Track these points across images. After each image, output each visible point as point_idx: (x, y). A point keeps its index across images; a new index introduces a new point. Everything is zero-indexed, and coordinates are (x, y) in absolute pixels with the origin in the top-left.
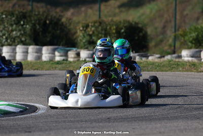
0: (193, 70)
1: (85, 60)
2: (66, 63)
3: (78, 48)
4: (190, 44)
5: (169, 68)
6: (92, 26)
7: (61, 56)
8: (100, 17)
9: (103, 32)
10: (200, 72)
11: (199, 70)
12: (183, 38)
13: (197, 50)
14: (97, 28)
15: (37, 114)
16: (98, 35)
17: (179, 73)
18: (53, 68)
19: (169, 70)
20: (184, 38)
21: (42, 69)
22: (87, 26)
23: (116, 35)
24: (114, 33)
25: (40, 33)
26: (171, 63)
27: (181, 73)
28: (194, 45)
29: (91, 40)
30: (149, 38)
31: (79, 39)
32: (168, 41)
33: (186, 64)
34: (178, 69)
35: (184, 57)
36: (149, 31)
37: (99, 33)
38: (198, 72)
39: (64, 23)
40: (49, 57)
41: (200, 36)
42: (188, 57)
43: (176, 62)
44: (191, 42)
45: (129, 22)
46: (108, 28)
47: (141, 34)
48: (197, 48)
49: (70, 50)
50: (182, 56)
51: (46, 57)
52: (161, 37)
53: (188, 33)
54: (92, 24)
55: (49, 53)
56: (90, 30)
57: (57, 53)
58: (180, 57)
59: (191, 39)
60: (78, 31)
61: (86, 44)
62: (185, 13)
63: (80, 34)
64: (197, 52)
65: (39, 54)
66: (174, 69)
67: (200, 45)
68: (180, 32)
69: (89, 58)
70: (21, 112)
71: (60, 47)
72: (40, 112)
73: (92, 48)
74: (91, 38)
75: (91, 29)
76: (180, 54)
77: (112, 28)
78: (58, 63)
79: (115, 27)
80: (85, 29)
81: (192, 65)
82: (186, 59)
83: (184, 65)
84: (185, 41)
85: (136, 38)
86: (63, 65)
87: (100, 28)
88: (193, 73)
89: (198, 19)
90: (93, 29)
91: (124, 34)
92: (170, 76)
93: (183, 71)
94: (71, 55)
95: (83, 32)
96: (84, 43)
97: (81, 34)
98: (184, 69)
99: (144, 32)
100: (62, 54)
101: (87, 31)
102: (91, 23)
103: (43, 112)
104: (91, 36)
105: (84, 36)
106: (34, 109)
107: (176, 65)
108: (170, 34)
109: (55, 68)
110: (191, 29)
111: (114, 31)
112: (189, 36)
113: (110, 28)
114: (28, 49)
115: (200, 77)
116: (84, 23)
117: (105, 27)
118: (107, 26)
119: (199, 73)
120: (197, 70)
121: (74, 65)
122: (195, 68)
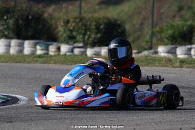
0: (169, 65)
1: (65, 55)
2: (47, 57)
3: (59, 42)
4: (166, 41)
5: (146, 63)
6: (73, 22)
7: (42, 50)
8: (80, 13)
9: (84, 28)
10: (176, 67)
11: (175, 65)
14: (77, 23)
15: (18, 105)
16: (78, 31)
17: (156, 68)
18: (34, 61)
19: (146, 65)
20: (161, 34)
21: (24, 62)
22: (68, 22)
23: (95, 31)
24: (94, 29)
25: (23, 28)
26: (148, 58)
27: (158, 68)
28: (170, 42)
29: (72, 35)
30: (127, 34)
31: (60, 34)
32: (145, 37)
33: (163, 60)
34: (154, 64)
35: (160, 53)
36: (128, 27)
37: (79, 28)
38: (174, 67)
40: (31, 50)
42: (164, 53)
43: (152, 57)
44: (167, 39)
45: (108, 18)
46: (88, 23)
47: (120, 30)
48: (173, 45)
49: (51, 45)
51: (27, 51)
52: (139, 33)
53: (165, 30)
54: (73, 20)
55: (31, 47)
56: (71, 26)
57: (38, 47)
58: (156, 53)
59: (167, 36)
60: (59, 26)
61: (67, 38)
62: (162, 10)
63: (61, 30)
64: (173, 48)
65: (21, 48)
66: (150, 65)
67: (176, 42)
68: (157, 29)
69: (69, 52)
70: (3, 102)
71: (42, 41)
72: (21, 103)
73: (72, 42)
74: (72, 33)
76: (156, 50)
77: (92, 24)
78: (40, 56)
79: (94, 23)
80: (65, 24)
81: (168, 60)
82: (163, 55)
83: (160, 60)
84: (162, 38)
85: (115, 34)
86: (45, 59)
87: (80, 23)
88: (169, 68)
89: (174, 17)
90: (74, 24)
91: (104, 30)
92: (146, 70)
93: (159, 66)
94: (52, 49)
95: (64, 27)
96: (64, 38)
98: (160, 65)
99: (122, 28)
100: (43, 48)
101: (68, 26)
102: (72, 18)
103: (24, 103)
104: (71, 31)
105: (65, 32)
106: (16, 100)
107: (152, 60)
108: (147, 30)
109: (37, 61)
110: (167, 26)
111: (94, 27)
112: (166, 33)
113: (90, 24)
114: (10, 42)
115: (176, 72)
116: (66, 19)
117: (85, 23)
118: (87, 21)
119: (175, 69)
120: (173, 65)
121: (55, 58)
122: (171, 63)
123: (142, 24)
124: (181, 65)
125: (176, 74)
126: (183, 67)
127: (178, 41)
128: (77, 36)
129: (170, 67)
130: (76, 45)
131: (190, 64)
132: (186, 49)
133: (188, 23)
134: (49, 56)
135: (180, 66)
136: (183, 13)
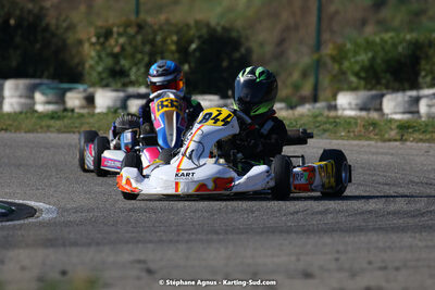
0: (372, 135)
2: (71, 118)
4: (353, 79)
7: (48, 103)
8: (138, 13)
9: (147, 48)
10: (390, 140)
11: (387, 136)
12: (336, 67)
13: (374, 92)
14: (132, 38)
15: (39, 219)
16: (133, 56)
17: (340, 141)
18: (41, 127)
20: (341, 64)
21: (18, 129)
22: (108, 34)
23: (176, 56)
24: (172, 52)
27: (345, 142)
28: (362, 83)
29: (118, 68)
31: (87, 66)
32: (290, 74)
33: (356, 123)
34: (336, 132)
35: (344, 109)
37: (136, 50)
38: (385, 141)
39: (53, 27)
40: (22, 105)
41: (379, 61)
42: (351, 109)
43: (328, 117)
44: (357, 75)
45: (208, 25)
46: (159, 38)
47: (237, 55)
48: (370, 90)
49: (70, 90)
50: (339, 107)
51: (11, 105)
53: (350, 55)
54: (121, 30)
55: (21, 96)
56: (114, 45)
57: (38, 97)
58: (335, 108)
59: (357, 68)
60: (86, 46)
61: (104, 75)
63: (90, 53)
64: (373, 97)
66: (327, 134)
67: (378, 83)
68: (328, 50)
71: (45, 81)
72: (44, 217)
73: (119, 85)
74: (117, 62)
75: (117, 42)
76: (333, 103)
77: (169, 41)
79: (175, 38)
80: (102, 40)
81: (370, 124)
83: (349, 123)
84: (343, 73)
85: (225, 64)
86: (66, 121)
87: (139, 38)
88: (373, 143)
89: (364, 23)
90: (122, 40)
91: (197, 54)
93: (349, 138)
94: (74, 100)
95: (98, 47)
96: (100, 73)
97: (93, 54)
98: (352, 134)
99: (243, 50)
100: (51, 97)
101: (107, 44)
102: (119, 26)
103: (52, 216)
104: (116, 57)
105: (100, 57)
107: (331, 123)
109: (49, 127)
110: (356, 44)
111: (173, 47)
112: (353, 60)
113: (164, 40)
115: (391, 151)
116: (101, 27)
117: (150, 37)
118: (155, 33)
119: (387, 144)
120: (382, 136)
121: (91, 121)
122: (377, 131)
123: (281, 42)
124: (402, 136)
125: (392, 154)
126: (406, 140)
127: (384, 81)
128: (130, 69)
129: (376, 140)
130: (131, 90)
131: (424, 132)
132: (406, 99)
133: (408, 37)
134: (75, 115)
135: (398, 137)
136: (386, 13)
